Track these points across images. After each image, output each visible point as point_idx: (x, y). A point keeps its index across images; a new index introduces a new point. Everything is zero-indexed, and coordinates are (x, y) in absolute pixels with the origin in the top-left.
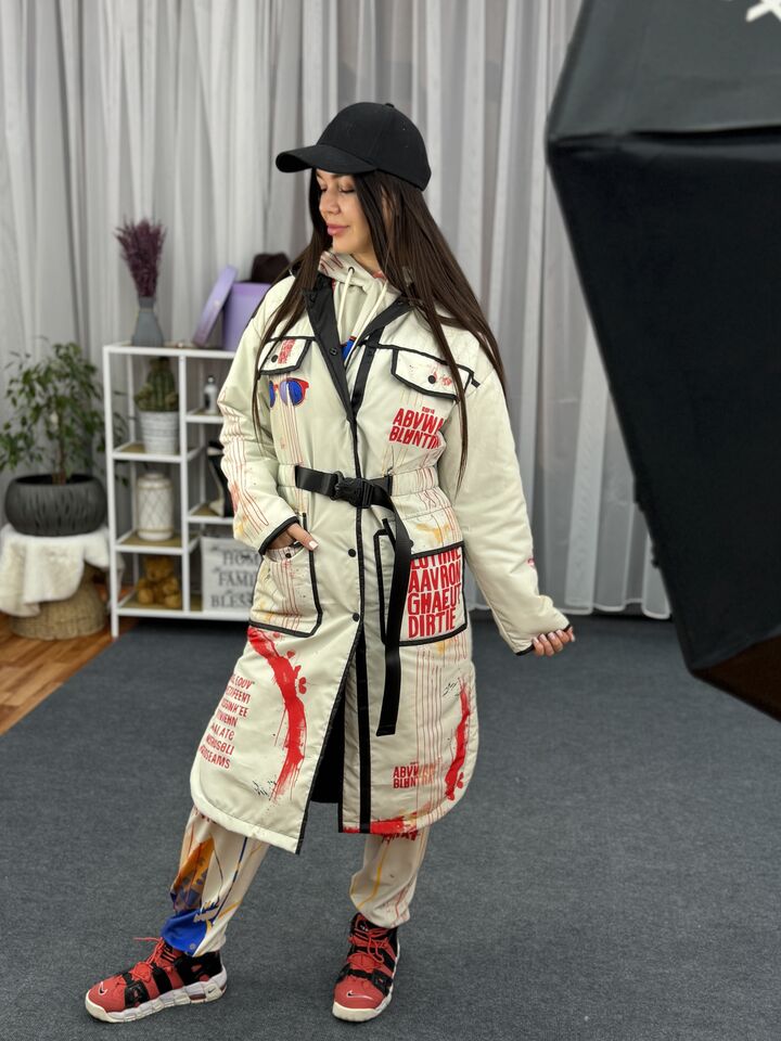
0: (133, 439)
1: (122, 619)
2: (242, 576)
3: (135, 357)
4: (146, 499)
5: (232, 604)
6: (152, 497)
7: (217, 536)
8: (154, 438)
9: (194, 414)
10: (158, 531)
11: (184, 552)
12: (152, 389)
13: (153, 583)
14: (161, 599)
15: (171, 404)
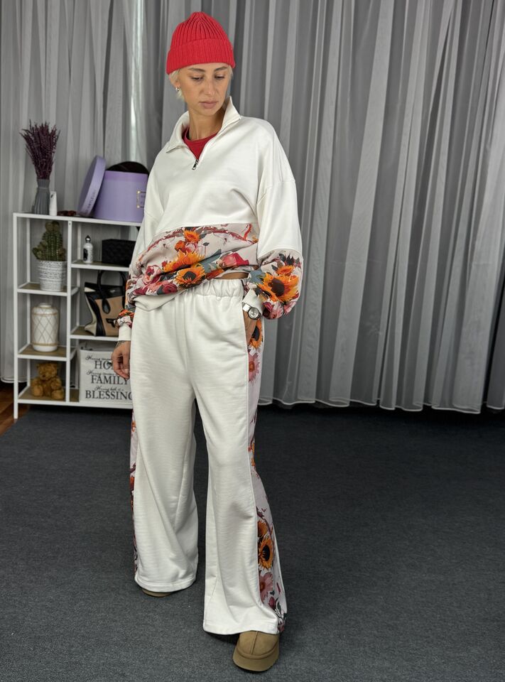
0: (29, 281)
1: (20, 406)
2: (108, 377)
3: (32, 220)
4: (39, 322)
5: (100, 398)
6: (44, 321)
7: (91, 350)
8: (48, 279)
9: (76, 263)
10: (47, 345)
11: (67, 359)
12: (47, 244)
13: (43, 381)
14: (49, 393)
15: (60, 255)
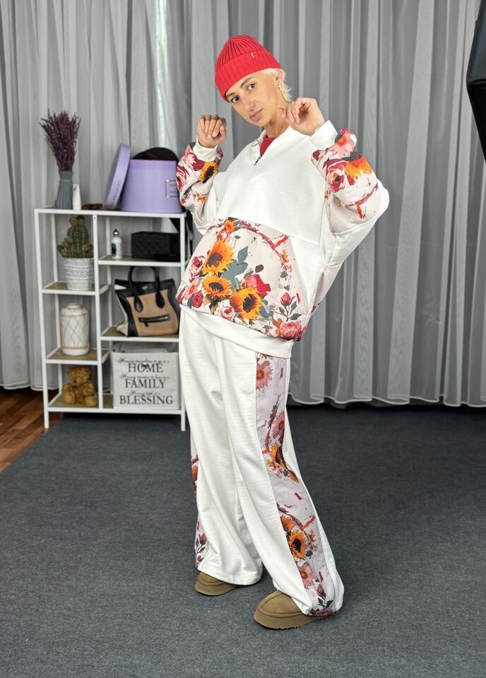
0: (56, 280)
1: (51, 414)
2: (143, 380)
3: (57, 216)
4: (68, 324)
5: (136, 403)
6: (73, 322)
7: (124, 352)
8: (74, 278)
9: (104, 259)
10: (77, 348)
11: (99, 363)
12: (71, 240)
13: (75, 387)
14: (81, 400)
15: (87, 252)
